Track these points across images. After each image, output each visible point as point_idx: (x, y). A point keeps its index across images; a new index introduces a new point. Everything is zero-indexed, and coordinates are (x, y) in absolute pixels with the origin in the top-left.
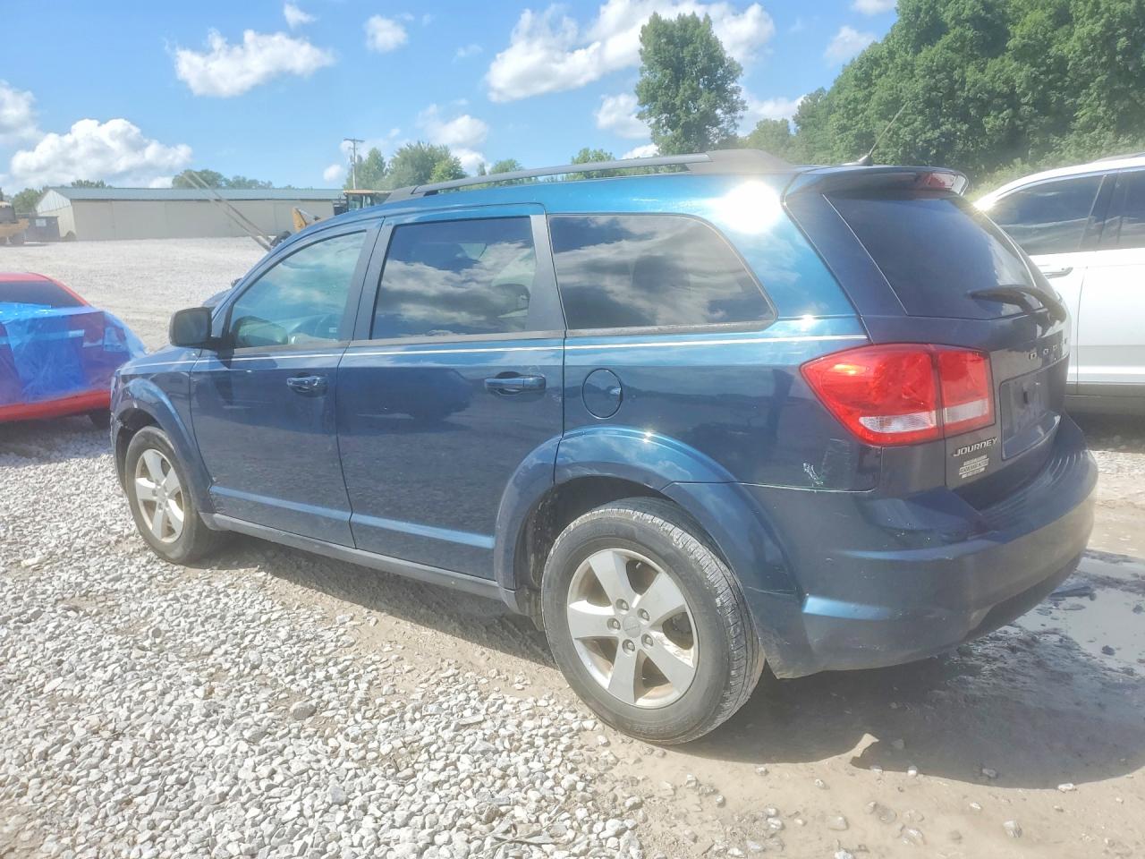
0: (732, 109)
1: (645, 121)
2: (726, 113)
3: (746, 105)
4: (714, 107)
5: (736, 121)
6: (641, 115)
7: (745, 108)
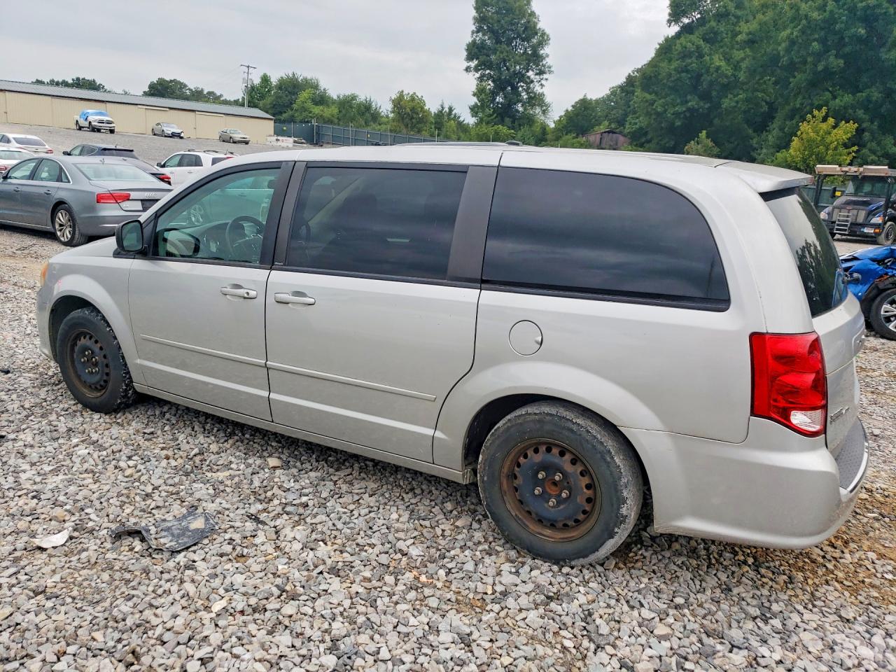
0: (541, 73)
1: (471, 74)
2: (537, 74)
3: (552, 69)
4: (528, 68)
5: (543, 82)
6: (468, 69)
7: (550, 72)
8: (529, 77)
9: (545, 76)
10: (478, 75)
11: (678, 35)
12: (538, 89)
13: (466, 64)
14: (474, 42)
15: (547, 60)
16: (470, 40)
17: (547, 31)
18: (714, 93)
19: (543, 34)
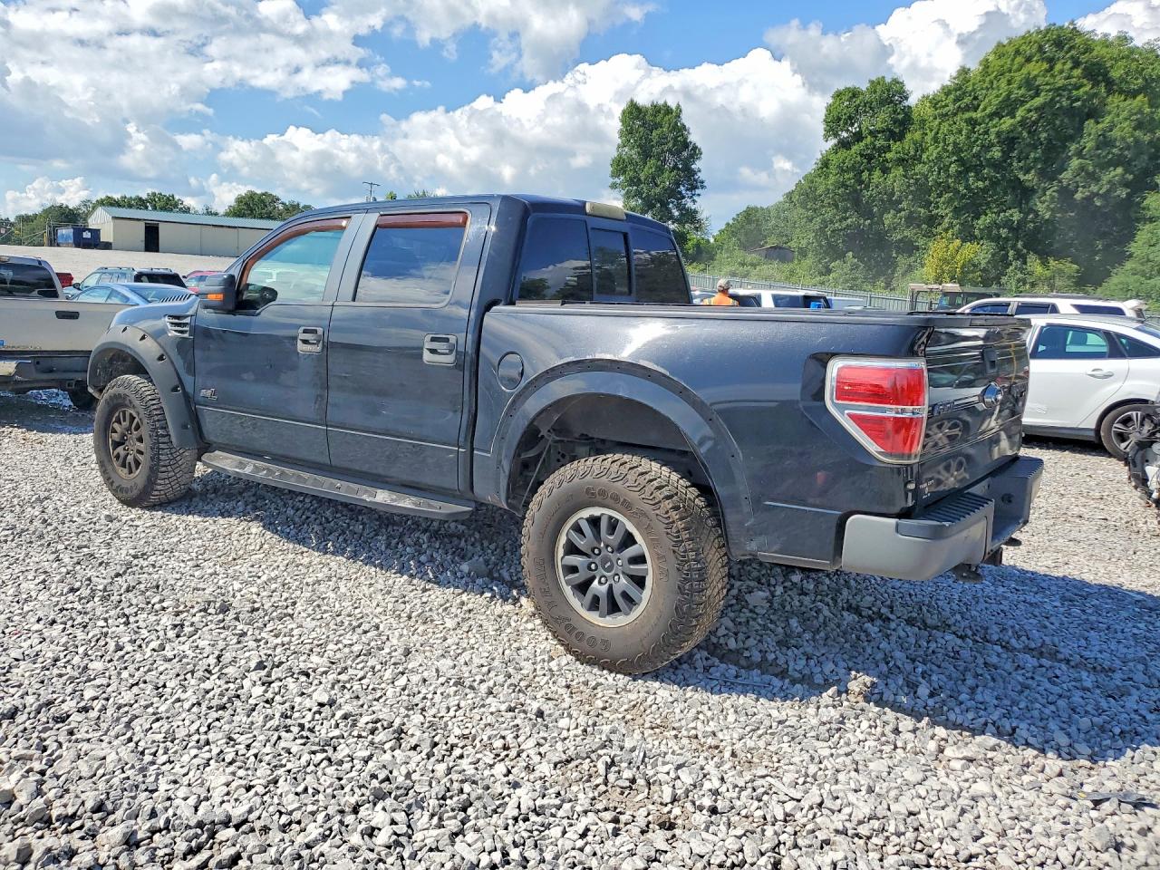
0: (693, 188)
1: (617, 191)
2: (687, 190)
3: (705, 184)
4: (678, 184)
5: (695, 198)
6: (614, 186)
7: (703, 187)
8: (680, 193)
9: (697, 191)
10: (623, 192)
11: (835, 150)
12: (690, 205)
13: (611, 180)
14: (620, 156)
15: (699, 174)
16: (616, 154)
17: (699, 145)
18: (875, 209)
19: (695, 148)
